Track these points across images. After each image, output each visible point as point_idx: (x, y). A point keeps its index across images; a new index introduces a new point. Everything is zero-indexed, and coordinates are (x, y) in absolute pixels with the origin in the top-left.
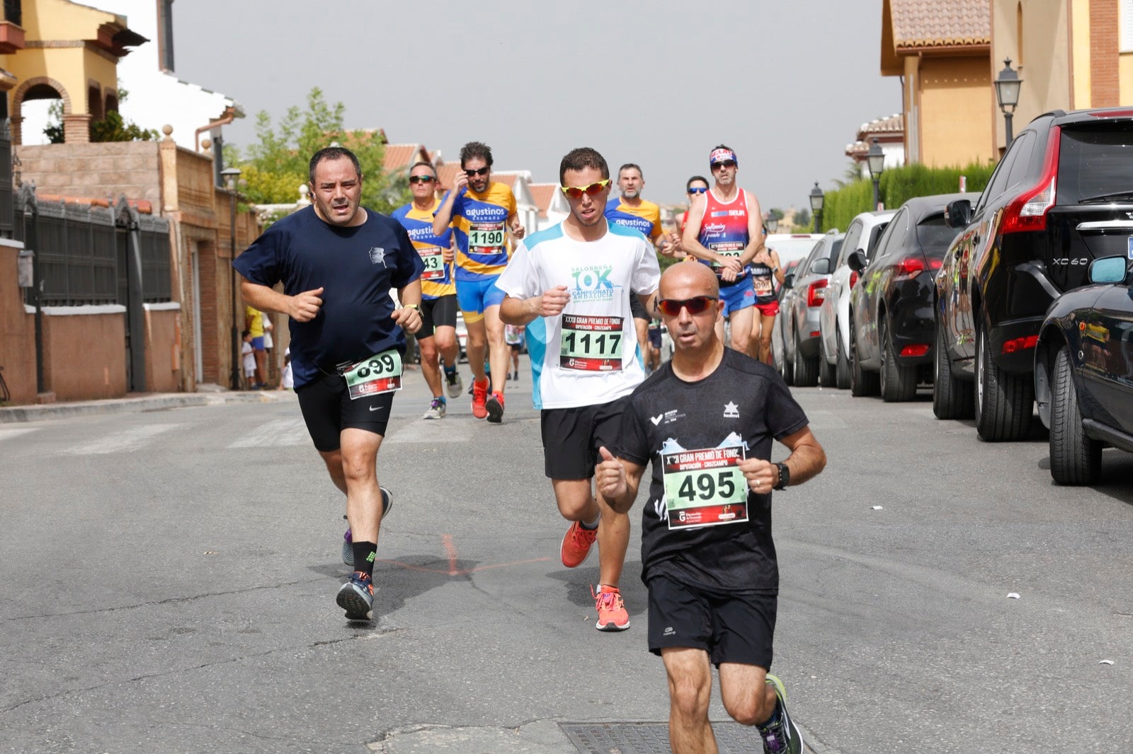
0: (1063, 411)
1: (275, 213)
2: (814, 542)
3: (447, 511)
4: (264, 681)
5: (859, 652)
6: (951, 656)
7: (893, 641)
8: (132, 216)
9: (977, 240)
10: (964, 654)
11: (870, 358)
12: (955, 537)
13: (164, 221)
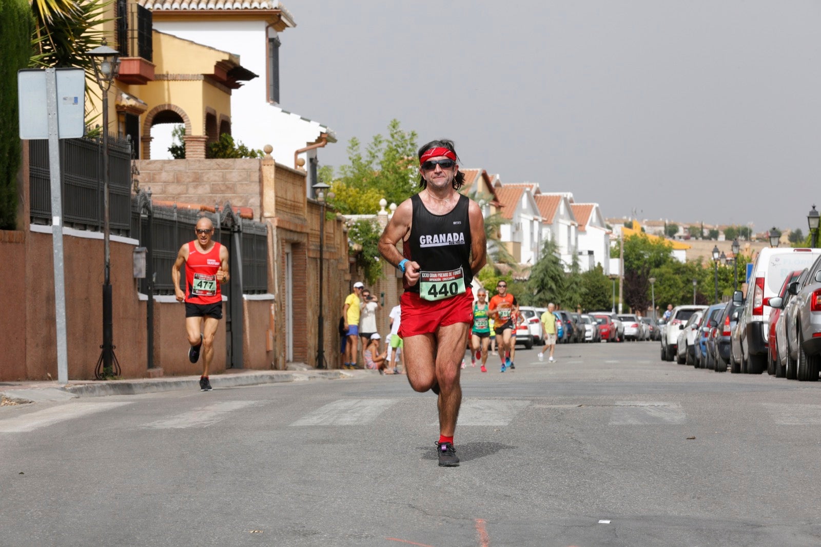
1: (358, 222)
8: (235, 220)
13: (264, 226)
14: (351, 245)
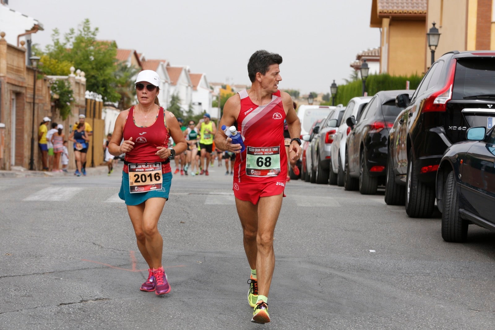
0: (449, 204)
1: (57, 81)
2: (319, 264)
3: (133, 239)
4: (32, 322)
5: (338, 322)
6: (385, 327)
7: (356, 317)
9: (411, 115)
10: (391, 326)
11: (354, 171)
12: (391, 265)
14: (52, 95)
